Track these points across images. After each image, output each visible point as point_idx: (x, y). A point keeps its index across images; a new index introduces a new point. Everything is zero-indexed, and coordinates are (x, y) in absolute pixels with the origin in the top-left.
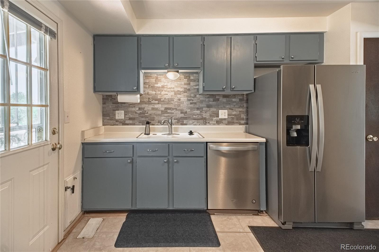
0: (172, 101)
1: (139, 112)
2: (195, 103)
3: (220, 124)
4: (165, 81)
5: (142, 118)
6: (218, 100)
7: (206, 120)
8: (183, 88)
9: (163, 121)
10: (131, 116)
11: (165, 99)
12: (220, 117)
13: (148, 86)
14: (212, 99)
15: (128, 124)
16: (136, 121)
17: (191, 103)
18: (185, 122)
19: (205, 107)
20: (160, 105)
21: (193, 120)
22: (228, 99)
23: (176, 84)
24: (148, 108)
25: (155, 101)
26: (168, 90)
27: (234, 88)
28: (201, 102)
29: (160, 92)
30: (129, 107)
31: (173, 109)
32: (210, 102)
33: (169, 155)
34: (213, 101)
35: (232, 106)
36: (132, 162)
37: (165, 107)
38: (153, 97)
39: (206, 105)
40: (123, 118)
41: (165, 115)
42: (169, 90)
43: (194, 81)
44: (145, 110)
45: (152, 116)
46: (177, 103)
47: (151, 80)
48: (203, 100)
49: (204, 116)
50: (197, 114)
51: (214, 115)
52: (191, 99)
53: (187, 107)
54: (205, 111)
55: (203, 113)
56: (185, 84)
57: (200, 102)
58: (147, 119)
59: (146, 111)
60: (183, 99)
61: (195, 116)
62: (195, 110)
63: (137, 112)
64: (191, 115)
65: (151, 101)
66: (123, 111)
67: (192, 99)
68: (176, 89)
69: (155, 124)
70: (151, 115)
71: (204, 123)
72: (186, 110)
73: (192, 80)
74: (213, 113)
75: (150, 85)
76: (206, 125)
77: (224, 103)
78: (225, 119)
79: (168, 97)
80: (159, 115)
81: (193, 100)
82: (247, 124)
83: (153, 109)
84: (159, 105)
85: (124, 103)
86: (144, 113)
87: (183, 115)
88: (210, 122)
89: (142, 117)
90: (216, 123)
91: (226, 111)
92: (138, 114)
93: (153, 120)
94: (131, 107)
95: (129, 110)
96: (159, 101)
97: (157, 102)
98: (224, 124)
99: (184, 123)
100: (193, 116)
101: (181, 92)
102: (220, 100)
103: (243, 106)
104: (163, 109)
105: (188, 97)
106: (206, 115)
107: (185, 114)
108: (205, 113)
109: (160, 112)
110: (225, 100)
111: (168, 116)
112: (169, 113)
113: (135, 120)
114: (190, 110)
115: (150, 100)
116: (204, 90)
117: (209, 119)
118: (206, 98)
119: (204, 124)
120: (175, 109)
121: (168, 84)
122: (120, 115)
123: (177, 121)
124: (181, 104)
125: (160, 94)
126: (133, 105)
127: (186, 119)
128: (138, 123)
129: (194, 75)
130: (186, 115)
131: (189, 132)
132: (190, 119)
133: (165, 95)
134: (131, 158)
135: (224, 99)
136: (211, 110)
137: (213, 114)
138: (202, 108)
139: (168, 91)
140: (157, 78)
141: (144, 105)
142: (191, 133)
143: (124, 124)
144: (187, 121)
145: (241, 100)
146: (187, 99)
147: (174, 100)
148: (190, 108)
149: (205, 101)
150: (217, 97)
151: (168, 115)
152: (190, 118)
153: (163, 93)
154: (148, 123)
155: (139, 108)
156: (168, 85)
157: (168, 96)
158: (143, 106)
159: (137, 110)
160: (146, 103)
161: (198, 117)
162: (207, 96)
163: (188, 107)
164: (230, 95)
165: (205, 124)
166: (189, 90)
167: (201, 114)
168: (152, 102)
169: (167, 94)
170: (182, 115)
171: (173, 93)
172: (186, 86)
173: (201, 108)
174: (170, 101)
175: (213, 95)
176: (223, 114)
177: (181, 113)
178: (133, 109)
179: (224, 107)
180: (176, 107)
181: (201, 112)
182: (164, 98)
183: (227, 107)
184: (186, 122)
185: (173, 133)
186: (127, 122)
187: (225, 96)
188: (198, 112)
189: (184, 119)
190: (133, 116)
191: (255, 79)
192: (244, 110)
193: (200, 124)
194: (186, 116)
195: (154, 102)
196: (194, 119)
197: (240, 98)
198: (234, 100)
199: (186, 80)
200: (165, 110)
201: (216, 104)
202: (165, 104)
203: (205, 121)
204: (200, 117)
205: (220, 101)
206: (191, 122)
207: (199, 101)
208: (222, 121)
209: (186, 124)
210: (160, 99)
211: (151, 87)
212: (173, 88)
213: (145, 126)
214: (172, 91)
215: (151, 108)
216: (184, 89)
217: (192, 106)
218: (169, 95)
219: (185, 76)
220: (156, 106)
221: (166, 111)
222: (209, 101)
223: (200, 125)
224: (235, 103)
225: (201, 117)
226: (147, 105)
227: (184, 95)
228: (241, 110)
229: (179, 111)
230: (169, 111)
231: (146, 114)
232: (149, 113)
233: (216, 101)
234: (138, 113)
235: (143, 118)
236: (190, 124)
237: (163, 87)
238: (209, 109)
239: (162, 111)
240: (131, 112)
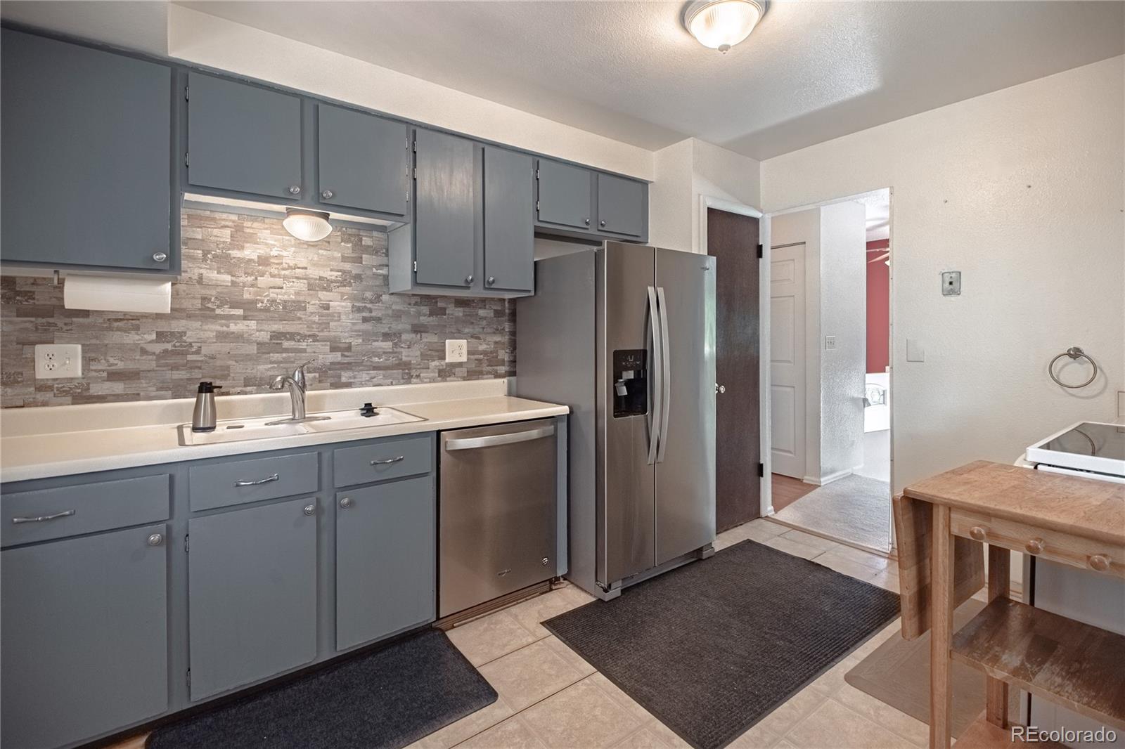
0: (300, 310)
1: (159, 348)
2: (379, 320)
3: (448, 379)
4: (273, 242)
5: (172, 370)
6: (443, 311)
7: (409, 369)
8: (338, 271)
9: (279, 379)
10: (121, 365)
11: (273, 301)
12: (449, 358)
13: (200, 252)
14: (425, 310)
15: (101, 399)
16: (144, 383)
17: (365, 320)
18: (346, 377)
19: (406, 331)
20: (253, 324)
21: (371, 372)
22: (467, 309)
23: (313, 255)
24: (199, 332)
25: (230, 308)
26: (283, 272)
27: (493, 281)
28: (397, 315)
29: (250, 279)
30: (110, 329)
31: (304, 337)
32: (421, 318)
33: (320, 489)
34: (431, 314)
35: (477, 330)
36: (168, 540)
37: (274, 332)
38: (221, 293)
39: (410, 326)
40: (79, 373)
41: (273, 359)
42: (287, 272)
43: (374, 251)
44: (189, 340)
45: (218, 363)
46: (316, 319)
47: (216, 232)
48: (399, 311)
49: (406, 356)
50: (384, 353)
51: (434, 353)
52: (365, 306)
53: (352, 331)
54: (408, 343)
55: (402, 350)
56: (344, 259)
57: (392, 317)
58: (200, 376)
59: (190, 345)
60: (339, 306)
61: (376, 359)
62: (377, 341)
63: (150, 348)
64: (364, 355)
65: (214, 310)
66: (79, 347)
67: (369, 306)
68: (314, 273)
69: (232, 390)
70: (213, 358)
71: (403, 379)
72: (347, 341)
73: (367, 250)
74: (431, 348)
75: (209, 252)
76: (410, 383)
77: (457, 320)
78: (460, 364)
79: (286, 297)
80: (248, 358)
81: (370, 310)
82: (512, 373)
83: (222, 337)
84: (246, 322)
86: (184, 354)
87: (340, 356)
88: (421, 375)
89: (175, 367)
90: (437, 375)
91: (464, 342)
92: (155, 357)
93: (225, 377)
94: (119, 329)
95: (106, 342)
96: (250, 309)
97: (240, 312)
98: (457, 377)
99: (344, 380)
100: (371, 357)
101: (332, 282)
102: (447, 312)
103: (503, 329)
104: (264, 337)
105: (353, 298)
106: (411, 354)
107: (346, 353)
108: (408, 348)
109: (253, 349)
110: (459, 312)
111: (285, 361)
112: (286, 350)
113: (139, 379)
114: (361, 341)
115: (210, 305)
116: (415, 283)
117: (419, 365)
118: (410, 304)
119: (404, 381)
120: (309, 336)
121: (285, 253)
122: (59, 361)
123: (317, 375)
124: (332, 320)
125: (252, 286)
126: (132, 321)
127: (348, 369)
128: (153, 391)
129: (375, 234)
130: (347, 357)
131: (363, 406)
132: (361, 368)
133: (271, 288)
134: (163, 526)
135: (457, 309)
136: (425, 340)
137: (430, 350)
138: (398, 335)
139: (285, 277)
140: (238, 229)
141: (183, 322)
142: (369, 410)
143: (83, 398)
144: (350, 374)
145: (498, 314)
146: (353, 307)
147: (305, 306)
148: (361, 333)
149: (408, 313)
150: (440, 304)
151: (283, 358)
152: (360, 364)
153: (263, 281)
154: (206, 388)
155: (158, 334)
156: (283, 256)
157: (285, 293)
158: (178, 326)
159: (150, 342)
160: (190, 317)
161: (386, 360)
162: (413, 300)
163: (356, 331)
164: (473, 301)
165: (408, 379)
166: (358, 277)
167: (396, 353)
168: (218, 312)
169: (282, 288)
170: (337, 356)
171: (302, 286)
172: (347, 266)
173: (395, 334)
174: (292, 309)
175: (428, 297)
176: (457, 350)
177: (333, 349)
178: (132, 338)
179: (459, 331)
180: (315, 331)
181: (395, 345)
182: (268, 301)
183: (467, 330)
184: (350, 378)
185: (307, 416)
186: (96, 389)
187: (461, 302)
188: (388, 345)
189: (342, 369)
190: (131, 366)
191: (535, 263)
192: (505, 339)
193: (392, 382)
194: (346, 360)
195: (226, 311)
196: (375, 368)
197: (495, 308)
198: (481, 312)
199: (350, 245)
200: (271, 339)
201: (437, 323)
202: (272, 319)
203: (407, 371)
204: (392, 360)
205: (448, 314)
206: (364, 376)
207: (390, 312)
208: (453, 371)
209: (348, 385)
210: (255, 302)
211: (215, 256)
212: (302, 268)
213: (195, 399)
214: (297, 278)
215: (214, 334)
216: (340, 273)
217: (368, 326)
218: (291, 291)
219: (343, 233)
220: (236, 327)
221: (277, 343)
222: (419, 314)
223: (394, 383)
224: (484, 323)
225: (397, 362)
226: (198, 324)
227: (342, 294)
228: (498, 338)
229: (323, 343)
230: (286, 344)
231: (190, 357)
232: (204, 351)
233: (437, 315)
234: (154, 354)
235: (178, 369)
236: (361, 385)
237: (264, 261)
238: (419, 336)
239: (260, 344)
240: (121, 347)
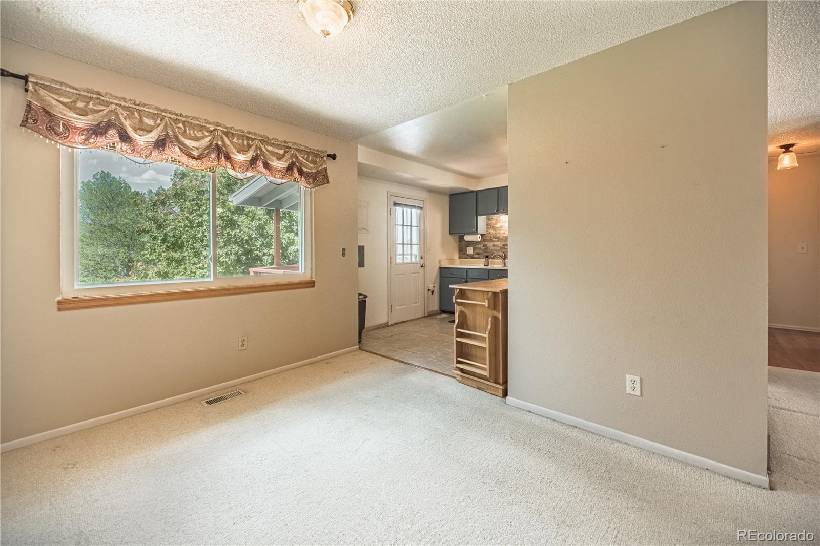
1: (483, 248)
5: (483, 253)
10: (478, 252)
11: (503, 237)
13: (490, 226)
15: (475, 258)
16: (480, 256)
20: (499, 242)
24: (489, 245)
30: (474, 244)
37: (502, 244)
38: (493, 235)
40: (472, 253)
41: (503, 251)
44: (487, 246)
45: (492, 252)
58: (487, 256)
66: (472, 248)
69: (495, 258)
70: (492, 250)
83: (494, 246)
85: (473, 241)
86: (487, 249)
89: (486, 252)
92: (482, 250)
93: (491, 255)
94: (476, 244)
95: (476, 247)
96: (498, 239)
97: (496, 240)
104: (500, 245)
109: (499, 248)
115: (490, 238)
122: (470, 251)
125: (499, 233)
126: (478, 243)
128: (482, 257)
139: (504, 230)
140: (497, 220)
143: (473, 258)
153: (501, 232)
155: (482, 245)
156: (505, 225)
157: (505, 234)
158: (486, 243)
160: (488, 241)
168: (493, 240)
178: (479, 246)
186: (475, 256)
202: (503, 241)
210: (499, 237)
211: (493, 227)
213: (486, 259)
215: (492, 245)
220: (496, 243)
226: (489, 243)
230: (506, 247)
232: (490, 249)
237: (501, 227)
239: (500, 247)
240: (478, 248)
